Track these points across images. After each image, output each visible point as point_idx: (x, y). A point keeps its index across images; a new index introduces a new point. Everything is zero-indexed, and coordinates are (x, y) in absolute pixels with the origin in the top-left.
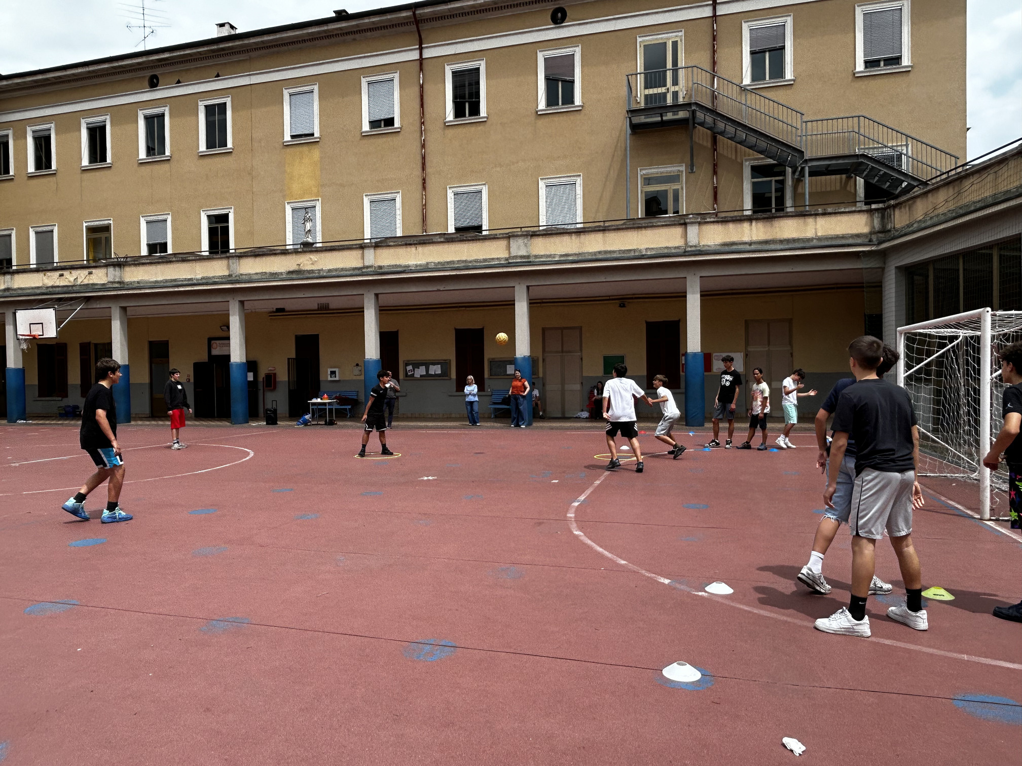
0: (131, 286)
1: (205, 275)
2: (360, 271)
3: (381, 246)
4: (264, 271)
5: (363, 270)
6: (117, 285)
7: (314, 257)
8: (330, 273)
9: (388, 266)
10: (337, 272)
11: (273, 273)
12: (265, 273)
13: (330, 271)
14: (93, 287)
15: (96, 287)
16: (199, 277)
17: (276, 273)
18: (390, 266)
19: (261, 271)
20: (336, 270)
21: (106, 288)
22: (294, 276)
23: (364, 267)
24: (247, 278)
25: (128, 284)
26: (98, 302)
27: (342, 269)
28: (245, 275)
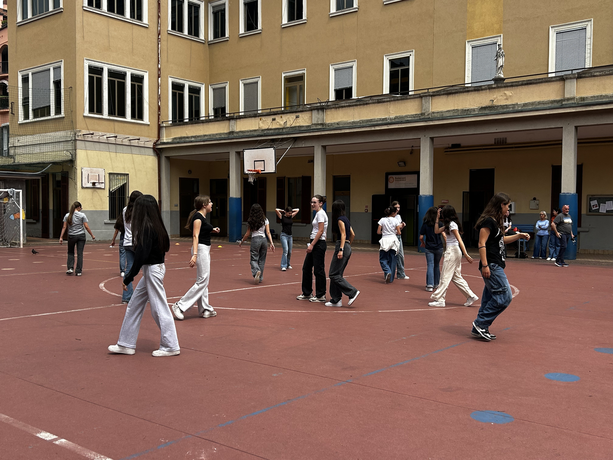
0: (331, 127)
1: (398, 115)
2: (560, 103)
3: (585, 77)
4: (456, 108)
5: (563, 103)
6: (320, 127)
7: (508, 92)
8: (525, 107)
9: (592, 97)
10: (534, 106)
11: (465, 110)
12: (457, 110)
13: (525, 105)
14: (299, 129)
15: (303, 129)
16: (392, 116)
17: (468, 110)
18: (594, 97)
19: (453, 108)
20: (533, 104)
21: (311, 130)
22: (487, 112)
23: (564, 100)
24: (438, 116)
25: (328, 125)
26: (303, 142)
27: (539, 103)
28: (437, 113)
